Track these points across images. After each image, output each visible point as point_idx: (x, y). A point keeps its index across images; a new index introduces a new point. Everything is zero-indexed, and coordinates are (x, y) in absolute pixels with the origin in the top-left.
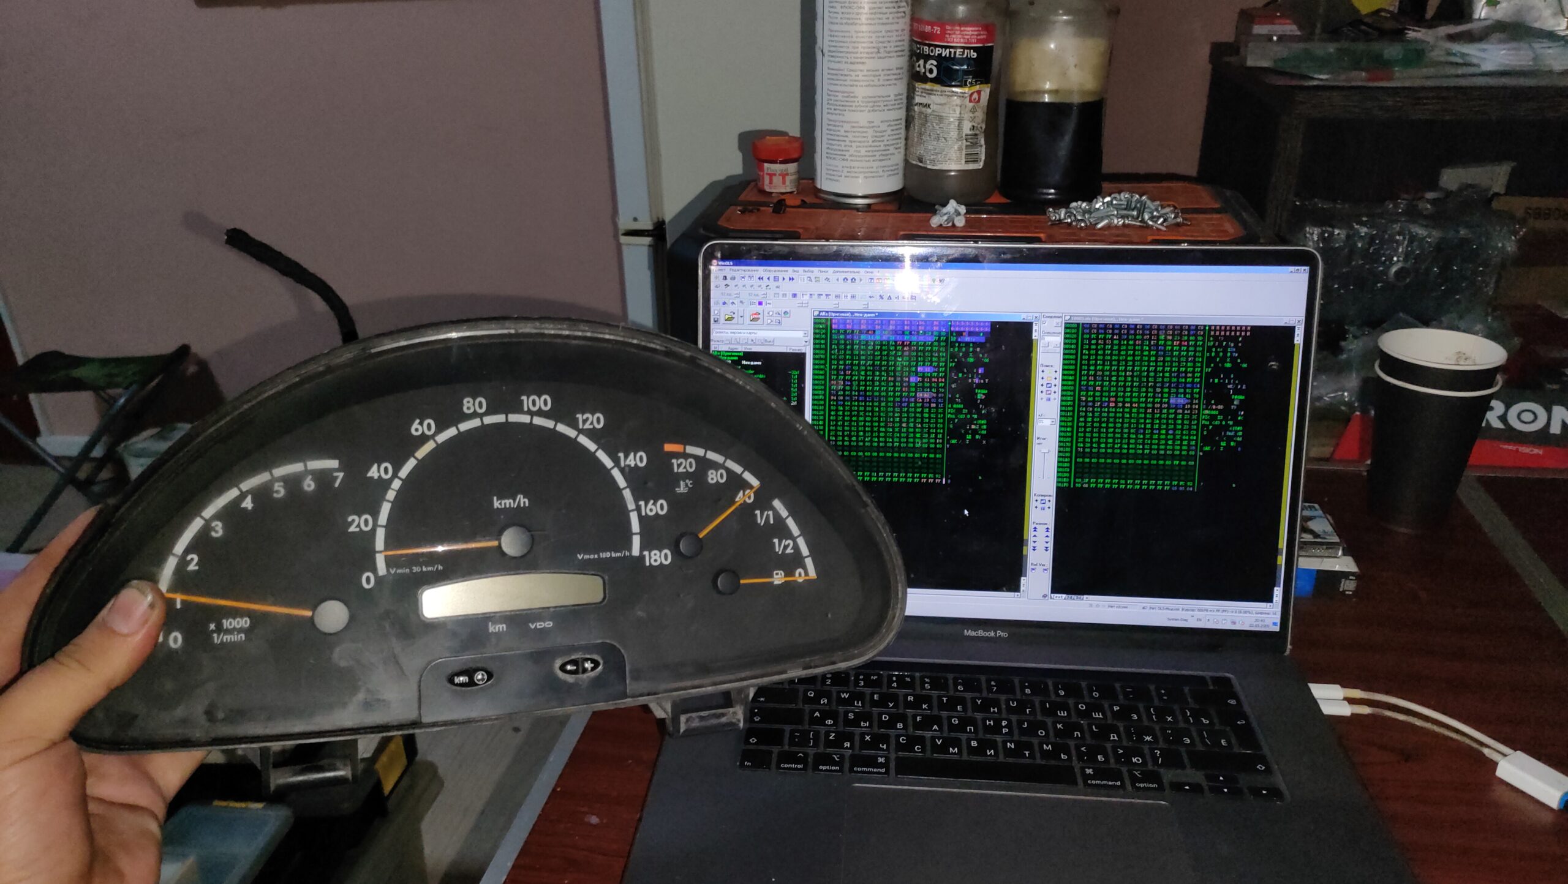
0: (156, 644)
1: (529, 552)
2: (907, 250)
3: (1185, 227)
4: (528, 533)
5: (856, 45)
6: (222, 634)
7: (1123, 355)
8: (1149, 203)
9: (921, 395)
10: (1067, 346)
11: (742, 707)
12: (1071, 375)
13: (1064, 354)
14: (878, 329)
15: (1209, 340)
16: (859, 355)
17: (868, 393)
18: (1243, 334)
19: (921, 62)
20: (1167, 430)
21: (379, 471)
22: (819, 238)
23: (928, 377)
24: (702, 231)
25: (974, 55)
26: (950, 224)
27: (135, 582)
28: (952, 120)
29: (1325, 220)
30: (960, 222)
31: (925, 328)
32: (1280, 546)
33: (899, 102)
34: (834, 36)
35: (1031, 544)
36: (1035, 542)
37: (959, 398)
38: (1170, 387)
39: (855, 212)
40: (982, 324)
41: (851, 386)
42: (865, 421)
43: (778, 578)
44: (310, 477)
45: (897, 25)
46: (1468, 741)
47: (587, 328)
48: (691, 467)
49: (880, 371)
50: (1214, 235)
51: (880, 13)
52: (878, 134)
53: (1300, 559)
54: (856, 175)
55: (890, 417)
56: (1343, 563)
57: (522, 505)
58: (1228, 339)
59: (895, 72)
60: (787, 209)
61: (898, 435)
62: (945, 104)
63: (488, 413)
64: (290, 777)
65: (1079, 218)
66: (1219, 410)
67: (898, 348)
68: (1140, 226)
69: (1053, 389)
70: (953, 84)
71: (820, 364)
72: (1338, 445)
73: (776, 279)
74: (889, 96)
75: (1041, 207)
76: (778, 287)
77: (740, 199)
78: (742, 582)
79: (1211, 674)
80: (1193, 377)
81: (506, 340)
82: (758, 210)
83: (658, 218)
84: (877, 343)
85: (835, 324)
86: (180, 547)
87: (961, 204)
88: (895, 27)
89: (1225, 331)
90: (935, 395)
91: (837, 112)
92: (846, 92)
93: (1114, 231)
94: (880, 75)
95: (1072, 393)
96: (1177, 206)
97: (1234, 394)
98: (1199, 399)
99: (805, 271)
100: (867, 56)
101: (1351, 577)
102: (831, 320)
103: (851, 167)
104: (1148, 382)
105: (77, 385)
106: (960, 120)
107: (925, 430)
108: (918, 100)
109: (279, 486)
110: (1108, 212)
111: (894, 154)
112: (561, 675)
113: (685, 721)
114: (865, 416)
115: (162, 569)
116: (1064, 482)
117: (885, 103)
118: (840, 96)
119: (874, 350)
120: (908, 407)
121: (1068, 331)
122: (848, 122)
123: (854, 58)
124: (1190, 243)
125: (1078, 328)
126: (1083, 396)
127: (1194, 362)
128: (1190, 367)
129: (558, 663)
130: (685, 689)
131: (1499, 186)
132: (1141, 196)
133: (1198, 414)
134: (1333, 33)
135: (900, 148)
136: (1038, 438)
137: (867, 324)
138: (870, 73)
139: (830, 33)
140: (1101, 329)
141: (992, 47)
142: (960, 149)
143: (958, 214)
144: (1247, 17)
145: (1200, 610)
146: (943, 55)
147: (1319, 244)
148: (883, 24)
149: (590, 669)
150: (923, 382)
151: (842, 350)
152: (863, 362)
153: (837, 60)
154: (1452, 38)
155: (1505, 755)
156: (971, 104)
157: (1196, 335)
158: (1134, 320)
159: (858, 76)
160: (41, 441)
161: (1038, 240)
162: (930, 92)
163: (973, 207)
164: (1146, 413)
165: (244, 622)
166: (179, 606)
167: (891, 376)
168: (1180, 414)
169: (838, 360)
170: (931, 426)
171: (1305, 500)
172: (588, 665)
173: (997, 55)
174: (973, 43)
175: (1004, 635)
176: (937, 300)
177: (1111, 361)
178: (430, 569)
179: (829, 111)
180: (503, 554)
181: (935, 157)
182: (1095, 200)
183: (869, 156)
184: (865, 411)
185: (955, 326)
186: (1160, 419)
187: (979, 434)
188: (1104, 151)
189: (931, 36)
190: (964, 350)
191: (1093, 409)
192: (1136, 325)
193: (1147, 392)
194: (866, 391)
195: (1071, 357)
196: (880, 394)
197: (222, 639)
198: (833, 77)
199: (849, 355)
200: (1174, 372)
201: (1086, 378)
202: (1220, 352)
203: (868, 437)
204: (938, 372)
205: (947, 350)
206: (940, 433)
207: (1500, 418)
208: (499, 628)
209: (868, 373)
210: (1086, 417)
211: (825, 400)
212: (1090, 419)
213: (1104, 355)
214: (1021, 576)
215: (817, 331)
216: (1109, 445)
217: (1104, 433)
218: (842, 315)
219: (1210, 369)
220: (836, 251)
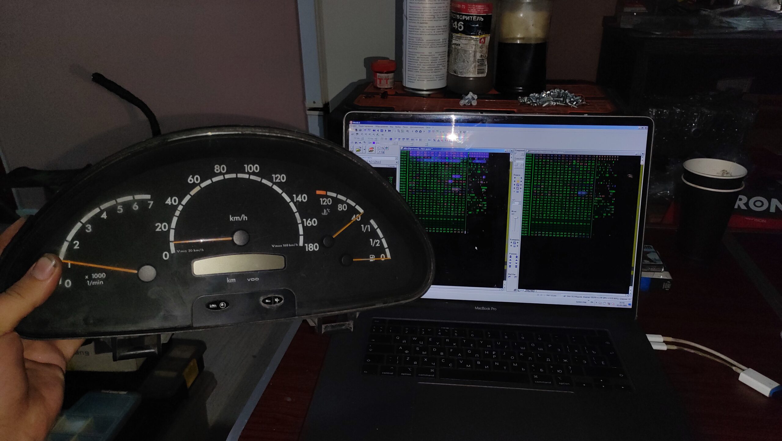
0: (58, 285)
1: (247, 243)
3: (587, 106)
4: (247, 234)
5: (423, 14)
6: (92, 281)
7: (555, 170)
8: (569, 94)
9: (454, 189)
10: (527, 165)
11: (353, 322)
12: (529, 180)
13: (525, 169)
14: (433, 156)
15: (598, 163)
16: (423, 169)
17: (427, 188)
18: (615, 159)
19: (456, 23)
20: (577, 207)
21: (171, 201)
22: (403, 111)
23: (457, 180)
24: (345, 107)
25: (482, 19)
26: (469, 104)
27: (47, 254)
28: (471, 52)
29: (658, 106)
30: (474, 103)
31: (456, 156)
32: (632, 266)
33: (445, 43)
34: (412, 9)
35: (508, 264)
36: (510, 263)
37: (473, 191)
38: (578, 186)
39: (422, 98)
40: (484, 154)
41: (419, 184)
42: (426, 202)
43: (372, 258)
44: (136, 203)
46: (724, 363)
47: (279, 132)
48: (329, 202)
49: (434, 177)
50: (602, 111)
52: (434, 59)
53: (643, 273)
54: (423, 79)
55: (438, 200)
56: (663, 275)
57: (244, 220)
58: (607, 162)
59: (443, 27)
60: (388, 96)
61: (442, 209)
62: (468, 44)
63: (227, 173)
65: (534, 101)
66: (603, 198)
67: (443, 165)
68: (564, 106)
69: (520, 187)
70: (471, 34)
71: (404, 174)
72: (663, 217)
73: (382, 131)
74: (440, 40)
75: (516, 95)
76: (382, 135)
77: (364, 91)
78: (354, 260)
79: (597, 329)
80: (590, 181)
81: (237, 136)
82: (374, 97)
83: (326, 102)
84: (432, 163)
85: (411, 153)
86: (70, 238)
87: (475, 94)
88: (442, 5)
89: (606, 158)
90: (461, 189)
91: (413, 48)
92: (418, 38)
93: (551, 108)
94: (435, 29)
95: (529, 189)
96: (583, 96)
97: (610, 190)
98: (593, 192)
99: (396, 127)
100: (429, 19)
101: (668, 282)
102: (409, 151)
103: (420, 75)
104: (567, 183)
105: (36, 184)
106: (475, 52)
107: (456, 207)
108: (454, 42)
109: (120, 207)
110: (548, 99)
111: (441, 69)
112: (263, 304)
113: (324, 327)
114: (426, 200)
115: (61, 248)
116: (525, 233)
117: (437, 44)
118: (415, 40)
119: (431, 167)
120: (448, 195)
121: (528, 157)
122: (419, 53)
123: (422, 20)
124: (589, 114)
125: (532, 156)
126: (535, 190)
127: (590, 173)
128: (588, 176)
129: (262, 299)
130: (324, 312)
131: (746, 89)
132: (565, 91)
133: (592, 200)
134: (664, 11)
135: (445, 66)
136: (512, 211)
137: (427, 154)
138: (430, 28)
139: (410, 8)
140: (544, 157)
141: (491, 15)
142: (475, 67)
143: (473, 99)
144: (621, 3)
145: (592, 297)
146: (467, 19)
147: (655, 116)
148: (436, 3)
149: (277, 302)
150: (455, 183)
151: (414, 166)
152: (425, 173)
153: (413, 21)
154: (723, 14)
155: (743, 370)
156: (481, 44)
157: (591, 160)
158: (561, 152)
159: (424, 30)
160: (17, 211)
161: (514, 112)
162: (460, 38)
163: (481, 97)
164: (566, 199)
165: (103, 275)
166: (69, 267)
167: (439, 180)
168: (583, 199)
169: (413, 171)
170: (459, 205)
171: (645, 244)
172: (277, 300)
173: (493, 20)
174: (481, 13)
176: (462, 142)
177: (549, 172)
178: (197, 250)
179: (410, 47)
180: (235, 244)
181: (462, 70)
182: (542, 93)
183: (429, 70)
184: (426, 197)
185: (471, 155)
186: (573, 202)
187: (483, 209)
188: (547, 69)
189: (460, 10)
190: (475, 167)
191: (540, 197)
192: (561, 155)
193: (567, 189)
194: (426, 187)
195: (529, 171)
196: (433, 188)
197: (92, 283)
198: (412, 30)
199: (418, 169)
200: (581, 178)
201: (536, 181)
202: (603, 168)
203: (427, 210)
204: (463, 178)
205: (467, 167)
206: (463, 208)
207: (745, 204)
208: (232, 280)
209: (428, 178)
210: (536, 201)
211: (406, 191)
212: (538, 202)
213: (545, 170)
214: (504, 280)
215: (402, 157)
216: (548, 215)
217: (545, 209)
218: (415, 149)
219: (598, 177)
220: (412, 117)
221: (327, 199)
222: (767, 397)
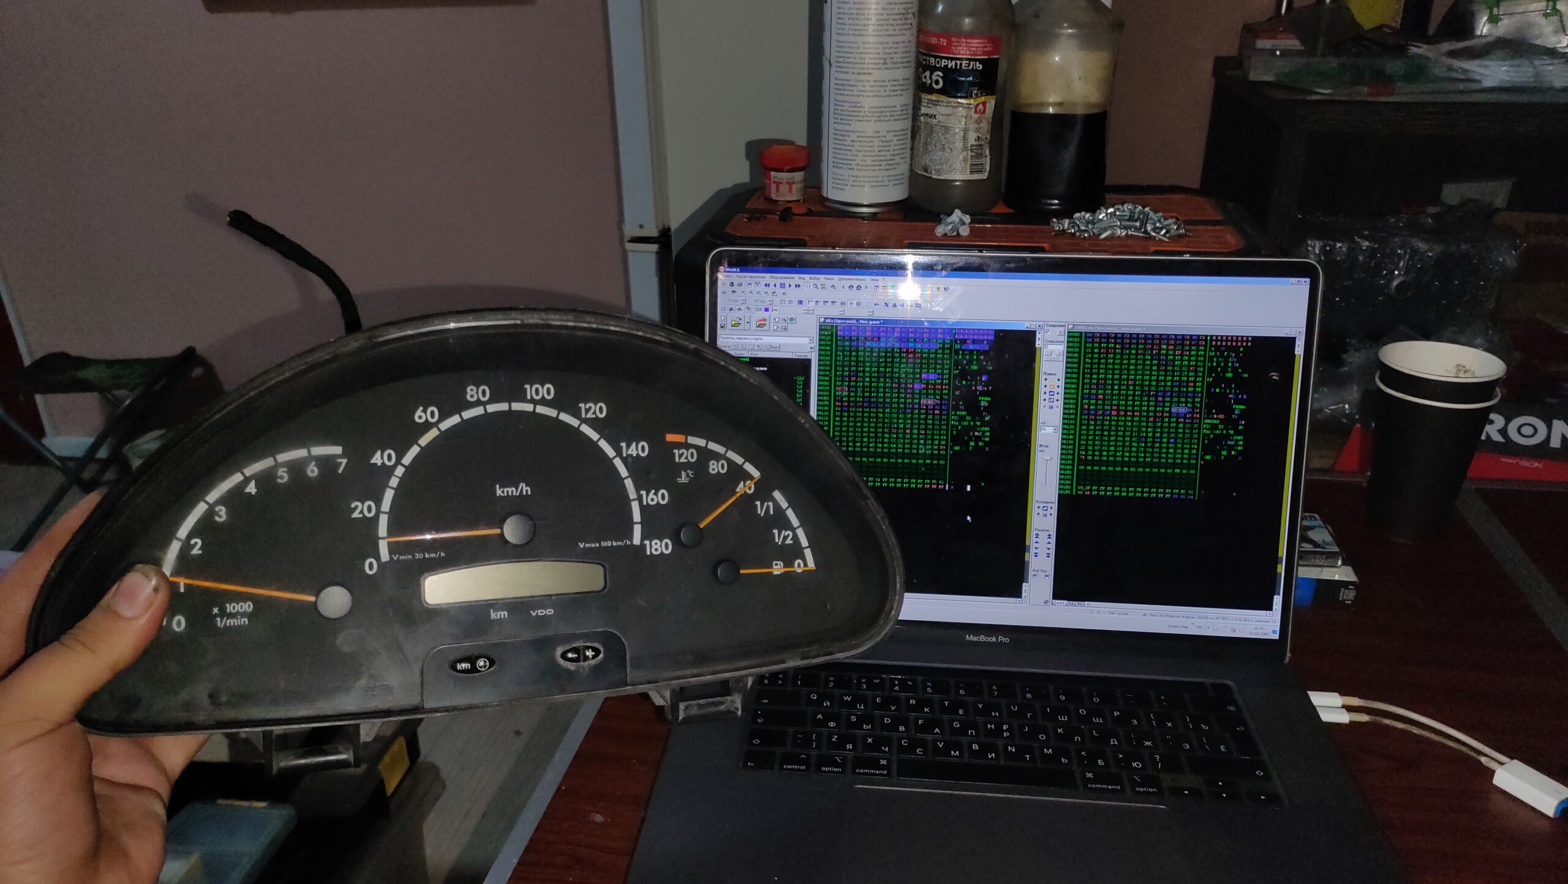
0: (161, 626)
1: (530, 540)
2: (910, 258)
3: (1188, 239)
4: (531, 522)
5: (863, 56)
6: (225, 619)
7: (1125, 364)
8: (1152, 214)
9: (925, 402)
10: (1070, 355)
11: (740, 696)
12: (1074, 383)
13: (1067, 363)
14: (883, 336)
15: (1210, 350)
16: (864, 362)
17: (872, 400)
18: (1244, 344)
19: (928, 73)
20: (1168, 438)
21: (382, 458)
22: (825, 246)
23: (932, 384)
24: (709, 238)
25: (980, 67)
26: (955, 234)
27: (139, 566)
28: (957, 130)
29: (1325, 234)
30: (965, 231)
31: (929, 336)
32: (1280, 555)
33: (905, 112)
34: (841, 47)
35: (1033, 550)
36: (1036, 548)
37: (962, 405)
38: (1171, 397)
39: (860, 221)
40: (986, 332)
41: (856, 392)
42: (869, 427)
43: (778, 568)
44: (314, 463)
45: (903, 37)
46: (1464, 749)
47: (593, 320)
48: (692, 457)
49: (885, 377)
50: (1217, 246)
51: (887, 25)
52: (884, 144)
53: (1299, 568)
54: (862, 184)
55: (894, 423)
56: (1341, 573)
57: (524, 493)
58: (1230, 349)
59: (901, 82)
60: (794, 217)
61: (902, 441)
62: (951, 115)
63: (492, 401)
64: (291, 760)
65: (1083, 228)
66: (1221, 419)
67: (903, 355)
68: (1143, 237)
69: (1056, 397)
70: (959, 95)
71: (825, 371)
72: (1338, 456)
73: (783, 286)
74: (896, 107)
75: (1045, 217)
76: (784, 294)
77: (746, 207)
78: (742, 572)
79: (1211, 681)
80: (1195, 387)
81: (512, 331)
82: (765, 218)
83: (664, 226)
84: (881, 350)
85: (840, 331)
86: (183, 532)
87: (966, 214)
88: (900, 39)
89: (1227, 341)
90: (939, 402)
91: (843, 122)
92: (853, 102)
93: (1116, 242)
94: (886, 86)
95: (1074, 401)
96: (1179, 217)
97: (1236, 403)
98: (1201, 408)
99: (811, 278)
100: (874, 66)
101: (1350, 587)
102: (837, 326)
103: (857, 177)
104: (1150, 391)
105: (84, 386)
106: (966, 131)
107: (929, 437)
108: (923, 110)
109: (282, 472)
110: (1111, 223)
111: (900, 164)
112: (561, 662)
113: (684, 708)
114: (870, 422)
115: (165, 553)
116: (1066, 490)
117: (891, 114)
118: (846, 106)
119: (879, 357)
120: (912, 413)
121: (1071, 339)
122: (854, 132)
123: (861, 68)
124: (1192, 254)
125: (1081, 337)
126: (1085, 404)
127: (1196, 371)
128: (1192, 376)
129: (559, 651)
130: (684, 677)
131: (1500, 201)
132: (1144, 207)
133: (1200, 423)
134: (1336, 48)
135: (905, 158)
136: (1041, 446)
137: (872, 331)
138: (876, 84)
139: (837, 44)
140: (1104, 338)
141: (997, 59)
142: (965, 160)
143: (962, 223)
144: (1250, 32)
145: (1200, 618)
146: (949, 67)
147: (1320, 257)
148: (889, 35)
149: (591, 657)
150: (927, 388)
151: (846, 356)
152: (867, 369)
153: (844, 70)
154: (1453, 54)
155: (1502, 764)
156: (977, 116)
157: (1198, 345)
158: (1137, 329)
159: (865, 86)
160: (46, 441)
161: (1043, 250)
162: (936, 103)
163: (978, 216)
164: (1147, 422)
165: (247, 607)
166: (182, 590)
167: (896, 383)
168: (1181, 423)
169: (843, 366)
170: (935, 432)
171: (1304, 511)
172: (589, 653)
173: (1003, 67)
174: (978, 55)
175: (1006, 640)
176: (940, 309)
177: (1113, 369)
178: (433, 555)
179: (836, 121)
180: (506, 542)
181: (940, 167)
182: (1099, 211)
183: (875, 166)
184: (869, 417)
185: (959, 334)
186: (1161, 427)
187: (982, 441)
188: (1108, 164)
189: (937, 48)
190: (968, 357)
191: (1096, 418)
192: (1138, 334)
193: (1149, 401)
194: (870, 397)
195: (1074, 365)
196: (884, 400)
197: (226, 623)
198: (840, 87)
199: (854, 361)
200: (1176, 381)
201: (1088, 386)
202: (1221, 362)
203: (872, 442)
204: (942, 379)
205: (950, 357)
206: (943, 440)
207: (1499, 431)
208: (500, 615)
209: (873, 380)
210: (1088, 425)
211: (829, 406)
212: (1092, 427)
213: (1106, 364)
214: (1023, 582)
215: (823, 338)
216: (1111, 453)
217: (1105, 441)
218: (848, 321)
219: (1211, 379)
220: (842, 259)
221: (687, 450)
222: (1551, 818)
